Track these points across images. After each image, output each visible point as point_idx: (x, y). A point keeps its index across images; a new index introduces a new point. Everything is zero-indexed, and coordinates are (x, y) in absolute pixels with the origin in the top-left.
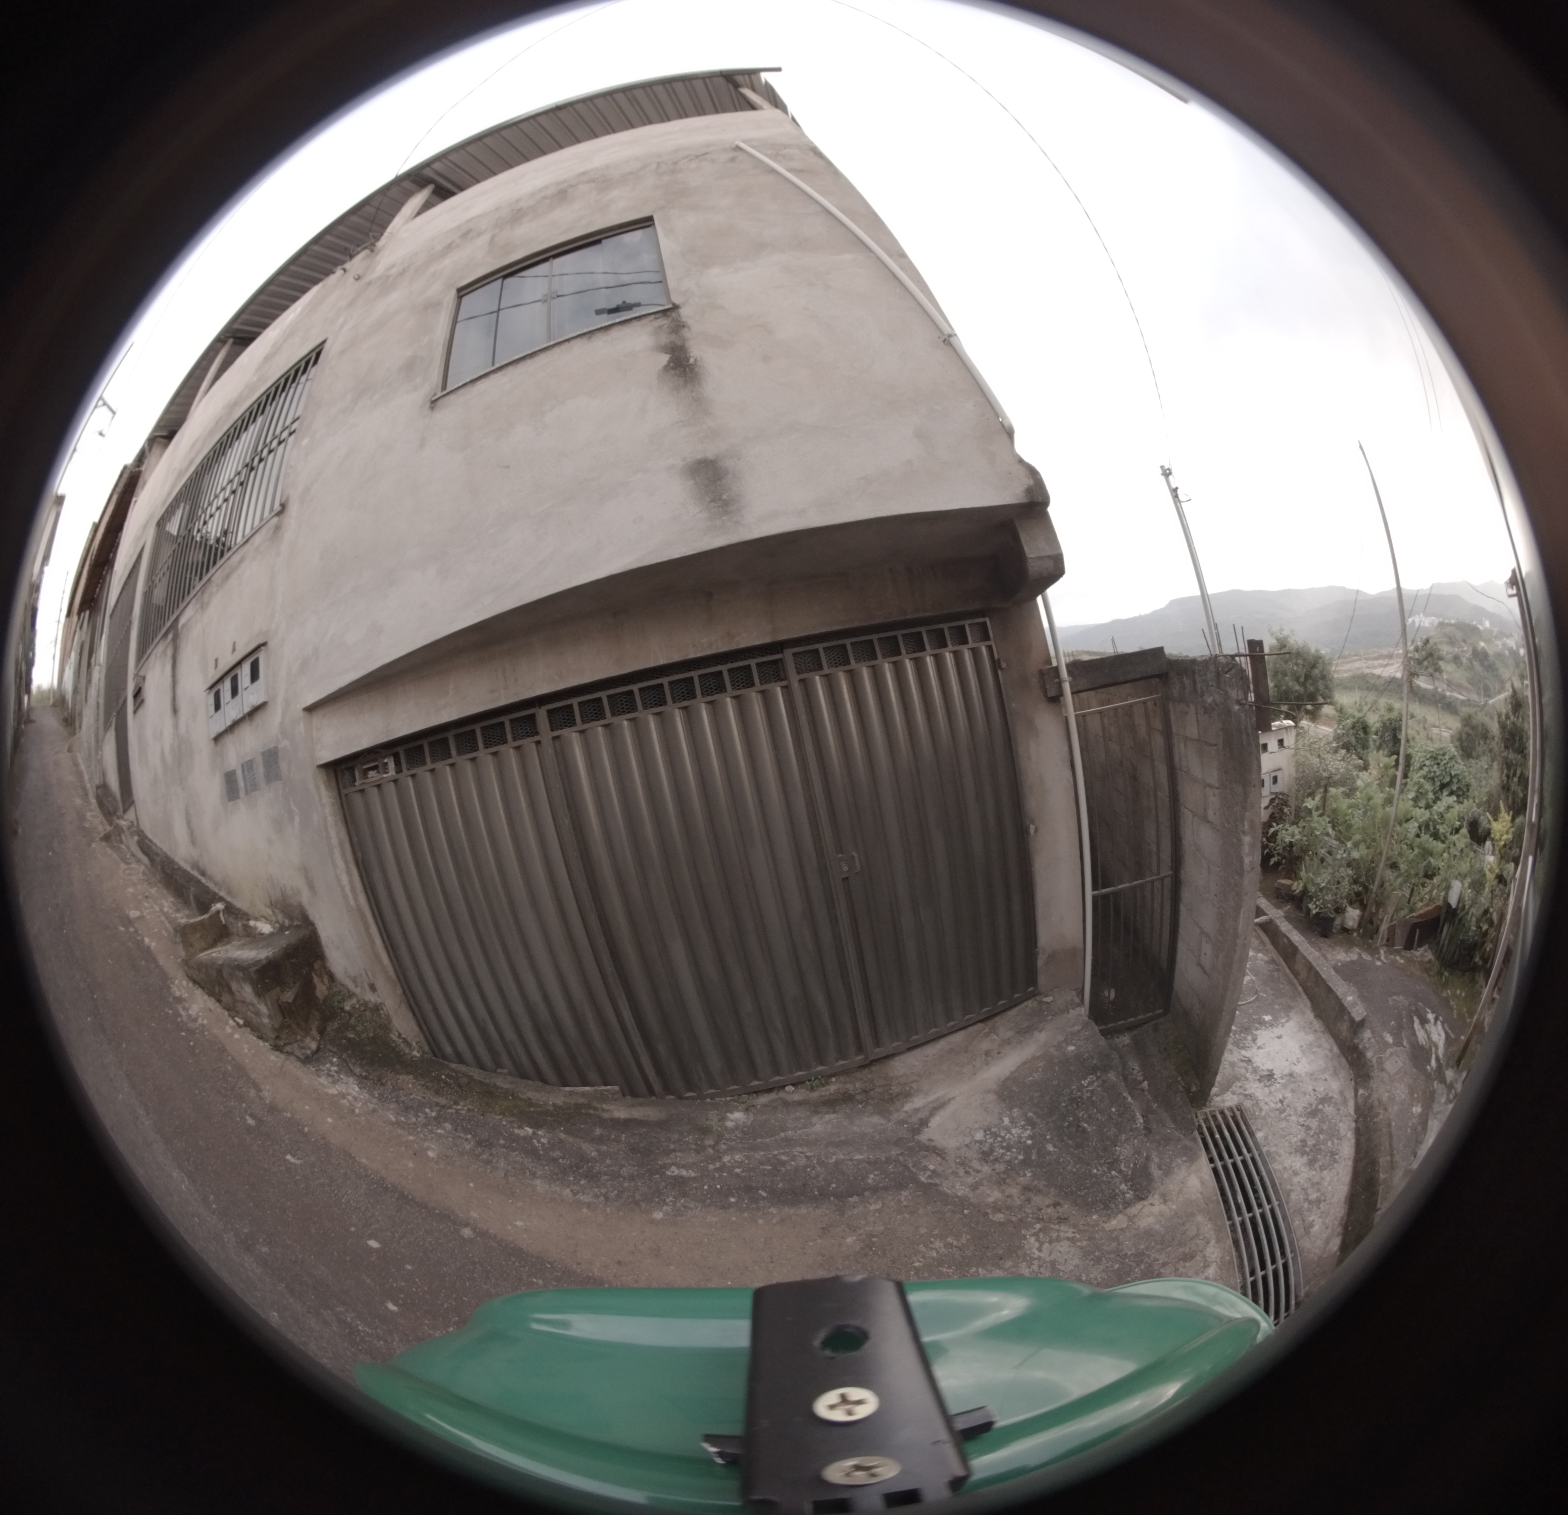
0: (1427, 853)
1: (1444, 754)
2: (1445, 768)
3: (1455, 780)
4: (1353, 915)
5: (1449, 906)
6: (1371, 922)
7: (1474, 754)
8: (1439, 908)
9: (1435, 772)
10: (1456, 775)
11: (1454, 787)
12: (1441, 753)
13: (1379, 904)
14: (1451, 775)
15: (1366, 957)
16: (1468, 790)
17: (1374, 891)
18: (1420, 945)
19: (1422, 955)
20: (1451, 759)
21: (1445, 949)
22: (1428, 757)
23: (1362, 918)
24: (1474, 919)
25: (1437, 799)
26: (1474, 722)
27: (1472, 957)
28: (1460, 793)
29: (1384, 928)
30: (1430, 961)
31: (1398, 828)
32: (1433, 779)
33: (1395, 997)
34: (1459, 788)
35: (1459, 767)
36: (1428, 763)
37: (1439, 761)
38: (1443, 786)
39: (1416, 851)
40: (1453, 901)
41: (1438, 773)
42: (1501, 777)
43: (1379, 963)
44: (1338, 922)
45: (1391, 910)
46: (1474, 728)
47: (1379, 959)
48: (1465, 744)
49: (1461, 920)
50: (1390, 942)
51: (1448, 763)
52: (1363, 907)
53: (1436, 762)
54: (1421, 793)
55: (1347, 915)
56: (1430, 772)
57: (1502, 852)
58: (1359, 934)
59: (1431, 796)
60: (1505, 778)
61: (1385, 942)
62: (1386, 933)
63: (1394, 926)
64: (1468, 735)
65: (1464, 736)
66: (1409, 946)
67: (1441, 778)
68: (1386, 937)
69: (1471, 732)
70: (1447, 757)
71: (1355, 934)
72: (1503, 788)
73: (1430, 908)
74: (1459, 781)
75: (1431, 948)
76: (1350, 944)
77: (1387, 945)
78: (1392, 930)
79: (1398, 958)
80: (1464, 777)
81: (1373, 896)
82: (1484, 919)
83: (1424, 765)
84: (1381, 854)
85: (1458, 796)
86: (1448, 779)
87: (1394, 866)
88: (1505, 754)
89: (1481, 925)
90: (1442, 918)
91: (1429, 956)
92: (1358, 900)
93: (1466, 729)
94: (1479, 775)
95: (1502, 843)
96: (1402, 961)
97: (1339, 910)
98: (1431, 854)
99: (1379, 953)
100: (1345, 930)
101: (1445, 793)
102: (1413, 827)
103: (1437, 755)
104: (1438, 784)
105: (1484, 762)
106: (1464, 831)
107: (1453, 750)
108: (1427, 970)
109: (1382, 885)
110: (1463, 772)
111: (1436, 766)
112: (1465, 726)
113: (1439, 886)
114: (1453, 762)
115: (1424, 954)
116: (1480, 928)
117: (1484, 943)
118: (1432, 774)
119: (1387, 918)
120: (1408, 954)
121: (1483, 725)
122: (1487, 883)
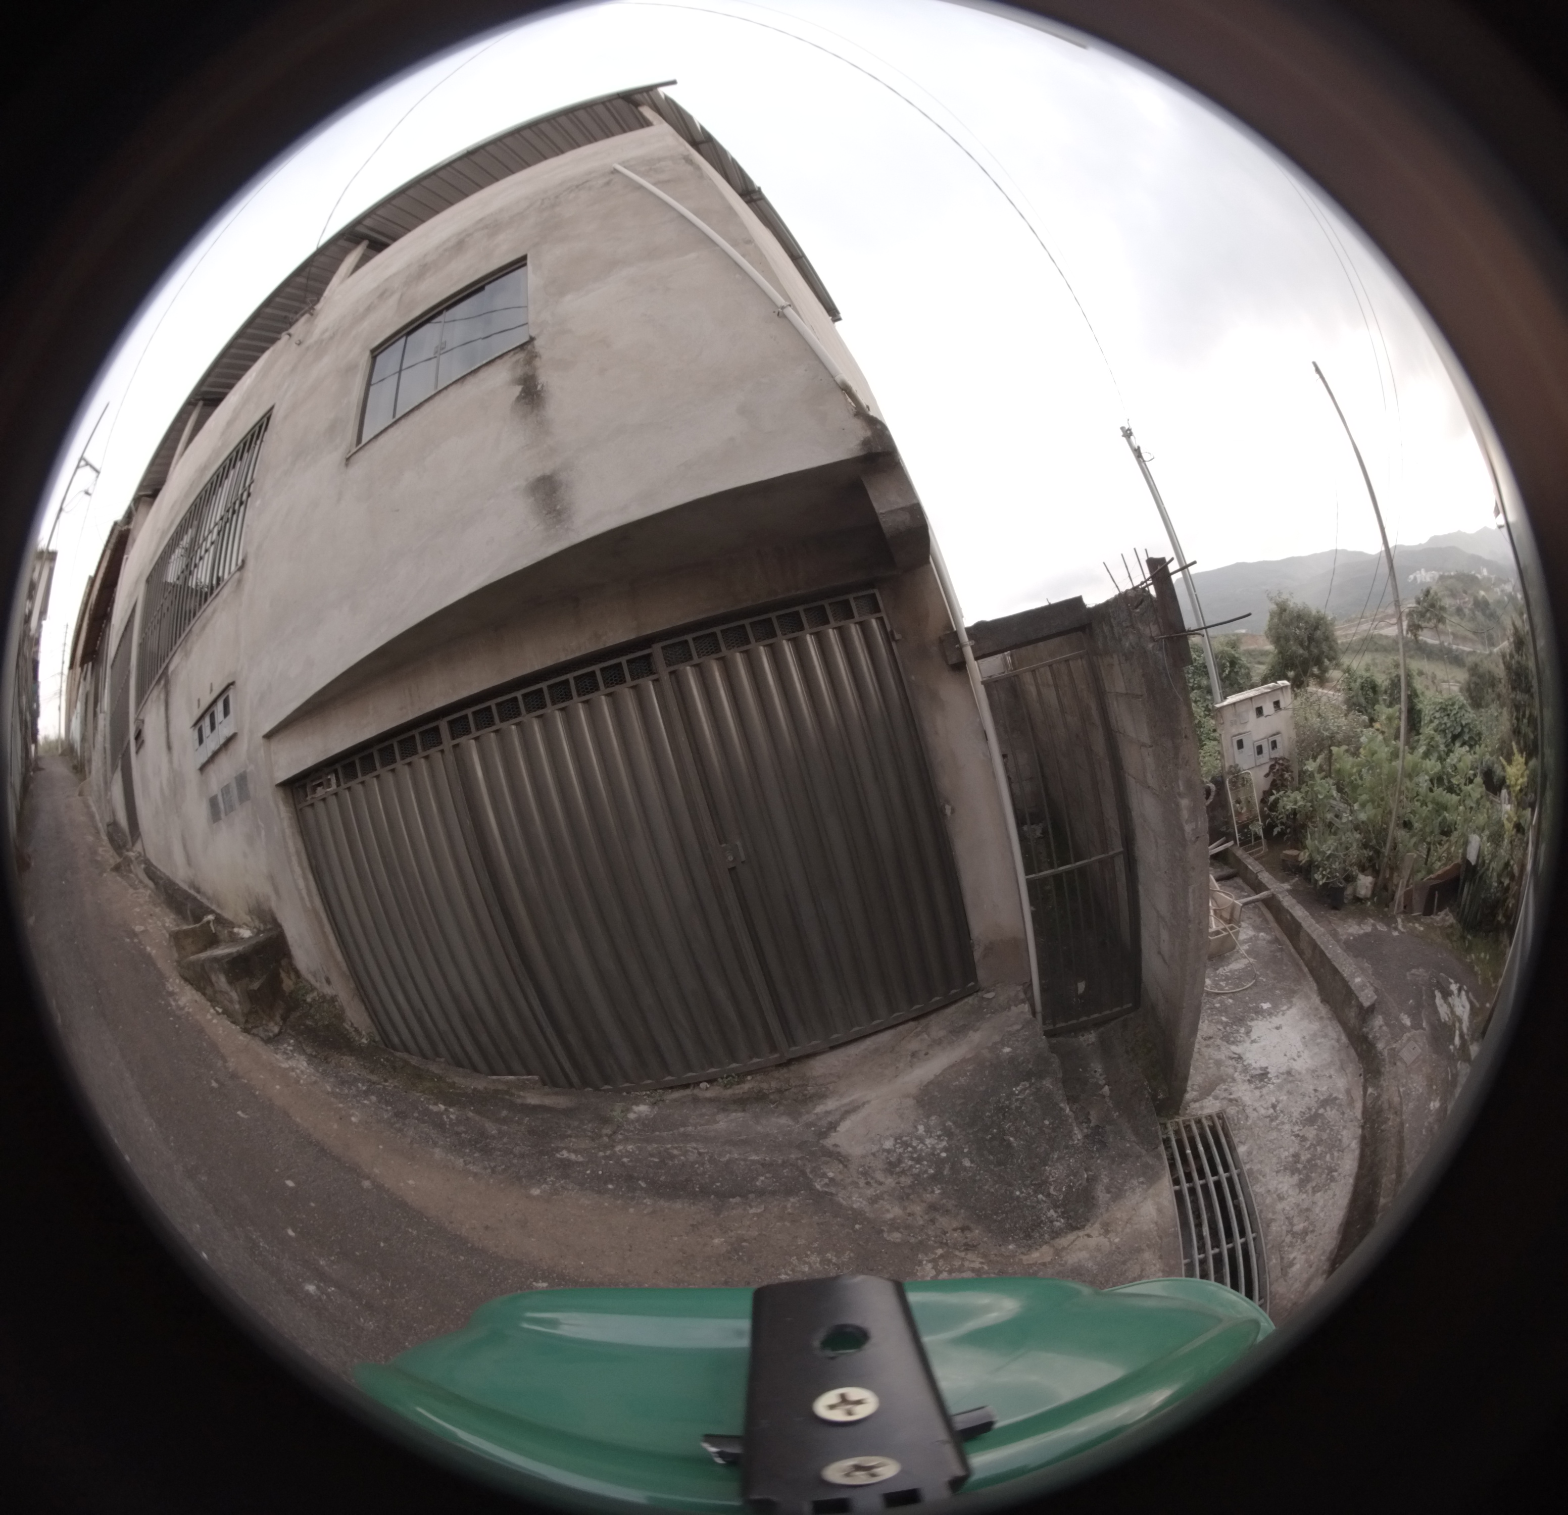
0: (1441, 807)
1: (1453, 705)
2: (1456, 718)
3: (1466, 730)
4: (1365, 883)
5: (1468, 862)
6: (1385, 888)
7: (1483, 703)
8: (1458, 866)
9: (1445, 724)
10: (1467, 724)
11: (1466, 737)
12: (1450, 703)
13: (1394, 868)
14: (1462, 725)
15: (1382, 928)
16: (1480, 739)
17: (1386, 854)
18: (1440, 909)
19: (1443, 920)
20: (1460, 708)
21: (1466, 911)
22: (1437, 709)
23: (1375, 885)
24: (1495, 874)
25: (1449, 752)
26: (1481, 670)
27: (1494, 915)
28: (1473, 743)
29: (1400, 894)
30: (1451, 926)
31: (1408, 784)
32: (1444, 731)
33: (1414, 971)
34: (1471, 738)
35: (1470, 715)
36: (1437, 715)
37: (1449, 712)
38: (1455, 738)
39: (1430, 806)
40: (1472, 857)
41: (1448, 725)
42: (1510, 721)
43: (1396, 934)
44: (1349, 891)
45: (1406, 873)
46: (1481, 676)
47: (1396, 929)
48: (1474, 694)
49: (1481, 877)
50: (1407, 908)
51: (1457, 713)
52: (1376, 873)
53: (1446, 713)
54: (1432, 746)
55: (1359, 882)
56: (1440, 724)
57: (1519, 797)
58: (1373, 903)
59: (1442, 747)
60: (1515, 721)
61: (1402, 908)
62: (1402, 899)
63: (1411, 891)
64: (1476, 684)
65: (1472, 686)
66: (1428, 911)
67: (1452, 729)
68: (1402, 903)
69: (1478, 681)
70: (1456, 707)
71: (1369, 903)
72: (1514, 732)
73: (1448, 867)
74: (1470, 730)
75: (1452, 911)
76: (1362, 915)
77: (1404, 912)
78: (1408, 895)
79: (1417, 925)
80: (1475, 726)
81: (1386, 860)
82: (1506, 872)
83: (1435, 718)
84: (1390, 813)
85: (1471, 747)
86: (1459, 729)
87: (1407, 825)
88: (1513, 696)
89: (1503, 880)
90: (1462, 877)
91: (1451, 919)
92: (1370, 866)
93: (1474, 679)
94: (1490, 723)
95: (1519, 788)
96: (1422, 929)
97: (1350, 879)
98: (1446, 808)
99: (1396, 922)
100: (1357, 900)
101: (1458, 744)
102: (1423, 781)
103: (1447, 706)
104: (1450, 735)
105: (1493, 710)
106: (1479, 780)
107: (1462, 698)
108: (1449, 936)
109: (1394, 847)
110: (1473, 720)
111: (1446, 718)
112: (1472, 675)
113: (1456, 842)
114: (1463, 712)
115: (1445, 918)
116: (1501, 883)
117: (1505, 900)
118: (1443, 726)
119: (1402, 883)
120: (1428, 920)
121: (1489, 672)
122: (1506, 835)
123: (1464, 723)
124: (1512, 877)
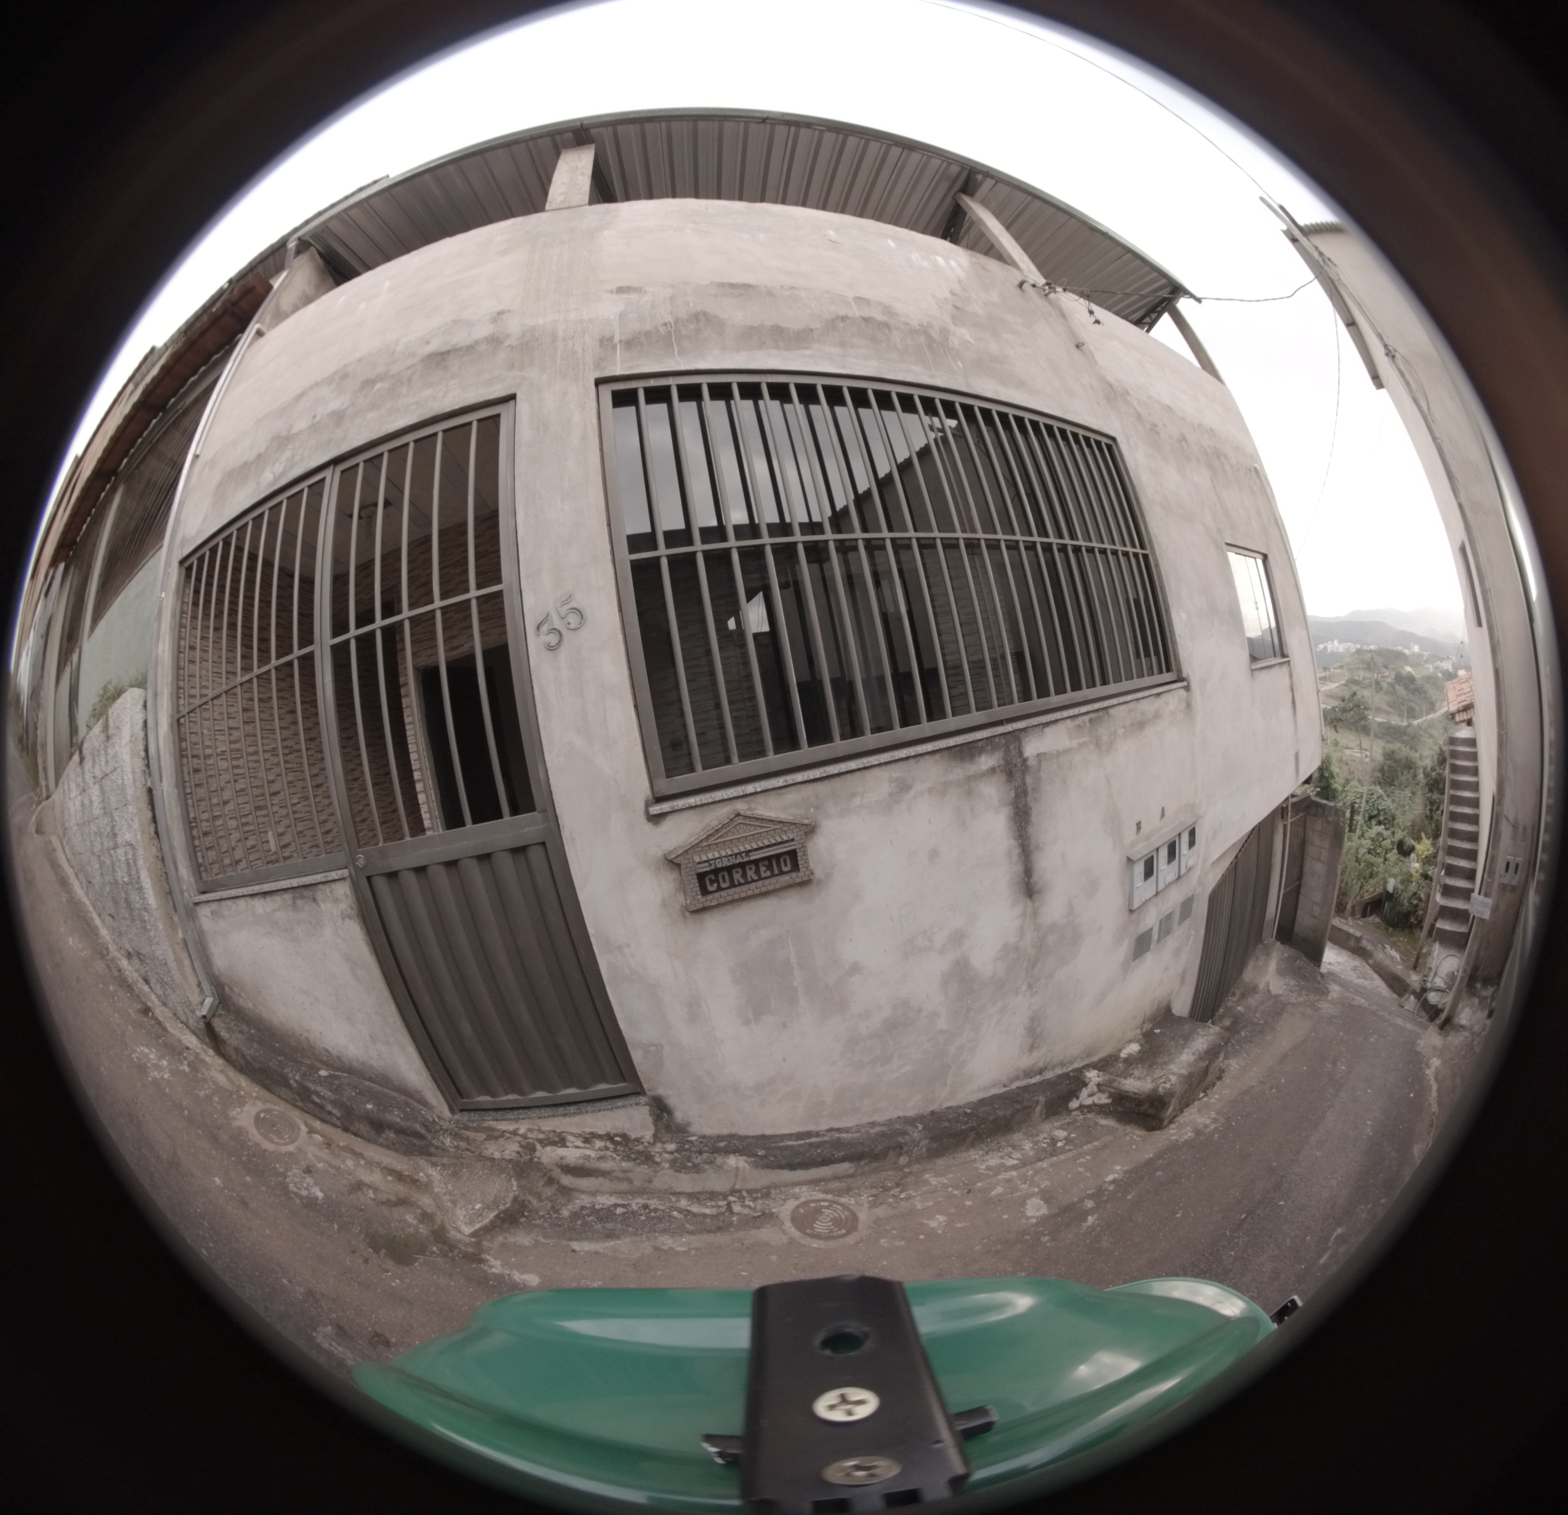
2: (1373, 805)
3: (1382, 813)
5: (1388, 892)
7: (1397, 783)
8: (1381, 894)
10: (1383, 809)
11: (1382, 818)
14: (1378, 810)
16: (1394, 819)
18: (1371, 914)
19: (1374, 920)
20: (1378, 798)
21: (1388, 916)
25: (1368, 828)
26: (1397, 757)
27: (1409, 920)
28: (1387, 823)
30: (1379, 923)
34: (1385, 819)
35: (1387, 804)
38: (1372, 817)
40: (1390, 889)
42: (1423, 809)
46: (1396, 761)
47: (1349, 922)
48: (1386, 773)
49: (1397, 899)
50: (1353, 914)
51: (1375, 801)
60: (1426, 810)
64: (1391, 766)
65: (1386, 767)
66: (1364, 915)
67: (1369, 811)
68: (1351, 912)
69: (1394, 764)
70: (1375, 796)
72: (1427, 817)
73: (1375, 895)
74: (1385, 813)
75: (1378, 917)
78: (1354, 907)
80: (1390, 811)
82: (1414, 898)
86: (1375, 812)
89: (1413, 901)
90: (1384, 899)
91: (1378, 920)
96: (1362, 923)
98: (1374, 865)
101: (1374, 822)
102: (1362, 851)
104: (1367, 816)
105: (1407, 792)
108: (1378, 927)
110: (1389, 806)
112: (1389, 758)
113: (1379, 882)
114: (1380, 800)
116: (1411, 903)
122: (1414, 879)
123: (1380, 808)
124: (1420, 899)
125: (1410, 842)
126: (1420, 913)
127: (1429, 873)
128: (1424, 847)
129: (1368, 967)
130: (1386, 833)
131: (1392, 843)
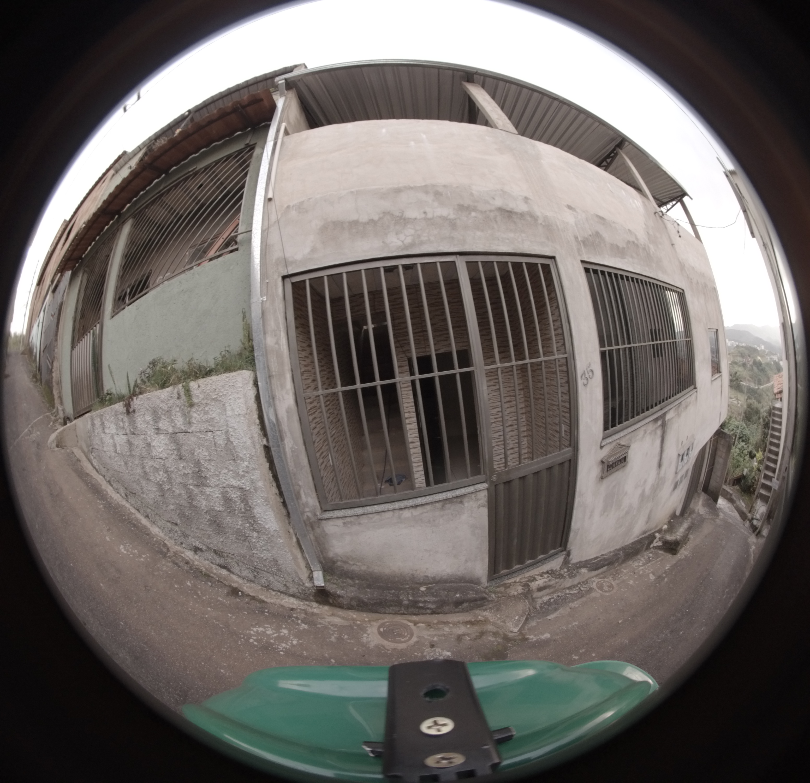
0: (738, 461)
1: (741, 426)
2: (741, 431)
7: (751, 421)
8: (741, 475)
11: (745, 438)
18: (736, 485)
21: (742, 487)
24: (750, 479)
25: (738, 443)
27: (750, 489)
28: (746, 441)
30: (739, 489)
32: (736, 435)
36: (735, 429)
38: (740, 438)
39: (735, 461)
40: (745, 474)
45: (730, 475)
46: (753, 409)
48: (748, 415)
49: (747, 479)
53: (738, 429)
56: (735, 432)
57: (759, 462)
60: (764, 438)
63: (730, 480)
64: (749, 412)
66: (733, 485)
67: (739, 435)
68: (728, 482)
73: (738, 475)
80: (748, 436)
86: (742, 435)
89: (752, 481)
90: (742, 478)
101: (741, 441)
110: (748, 433)
113: (741, 470)
114: (744, 430)
115: (737, 487)
122: (754, 470)
124: (755, 480)
125: (754, 452)
126: (755, 486)
127: (760, 468)
128: (759, 455)
129: (733, 507)
130: (745, 446)
131: (748, 452)
